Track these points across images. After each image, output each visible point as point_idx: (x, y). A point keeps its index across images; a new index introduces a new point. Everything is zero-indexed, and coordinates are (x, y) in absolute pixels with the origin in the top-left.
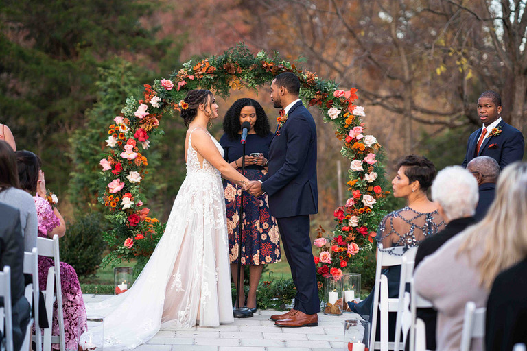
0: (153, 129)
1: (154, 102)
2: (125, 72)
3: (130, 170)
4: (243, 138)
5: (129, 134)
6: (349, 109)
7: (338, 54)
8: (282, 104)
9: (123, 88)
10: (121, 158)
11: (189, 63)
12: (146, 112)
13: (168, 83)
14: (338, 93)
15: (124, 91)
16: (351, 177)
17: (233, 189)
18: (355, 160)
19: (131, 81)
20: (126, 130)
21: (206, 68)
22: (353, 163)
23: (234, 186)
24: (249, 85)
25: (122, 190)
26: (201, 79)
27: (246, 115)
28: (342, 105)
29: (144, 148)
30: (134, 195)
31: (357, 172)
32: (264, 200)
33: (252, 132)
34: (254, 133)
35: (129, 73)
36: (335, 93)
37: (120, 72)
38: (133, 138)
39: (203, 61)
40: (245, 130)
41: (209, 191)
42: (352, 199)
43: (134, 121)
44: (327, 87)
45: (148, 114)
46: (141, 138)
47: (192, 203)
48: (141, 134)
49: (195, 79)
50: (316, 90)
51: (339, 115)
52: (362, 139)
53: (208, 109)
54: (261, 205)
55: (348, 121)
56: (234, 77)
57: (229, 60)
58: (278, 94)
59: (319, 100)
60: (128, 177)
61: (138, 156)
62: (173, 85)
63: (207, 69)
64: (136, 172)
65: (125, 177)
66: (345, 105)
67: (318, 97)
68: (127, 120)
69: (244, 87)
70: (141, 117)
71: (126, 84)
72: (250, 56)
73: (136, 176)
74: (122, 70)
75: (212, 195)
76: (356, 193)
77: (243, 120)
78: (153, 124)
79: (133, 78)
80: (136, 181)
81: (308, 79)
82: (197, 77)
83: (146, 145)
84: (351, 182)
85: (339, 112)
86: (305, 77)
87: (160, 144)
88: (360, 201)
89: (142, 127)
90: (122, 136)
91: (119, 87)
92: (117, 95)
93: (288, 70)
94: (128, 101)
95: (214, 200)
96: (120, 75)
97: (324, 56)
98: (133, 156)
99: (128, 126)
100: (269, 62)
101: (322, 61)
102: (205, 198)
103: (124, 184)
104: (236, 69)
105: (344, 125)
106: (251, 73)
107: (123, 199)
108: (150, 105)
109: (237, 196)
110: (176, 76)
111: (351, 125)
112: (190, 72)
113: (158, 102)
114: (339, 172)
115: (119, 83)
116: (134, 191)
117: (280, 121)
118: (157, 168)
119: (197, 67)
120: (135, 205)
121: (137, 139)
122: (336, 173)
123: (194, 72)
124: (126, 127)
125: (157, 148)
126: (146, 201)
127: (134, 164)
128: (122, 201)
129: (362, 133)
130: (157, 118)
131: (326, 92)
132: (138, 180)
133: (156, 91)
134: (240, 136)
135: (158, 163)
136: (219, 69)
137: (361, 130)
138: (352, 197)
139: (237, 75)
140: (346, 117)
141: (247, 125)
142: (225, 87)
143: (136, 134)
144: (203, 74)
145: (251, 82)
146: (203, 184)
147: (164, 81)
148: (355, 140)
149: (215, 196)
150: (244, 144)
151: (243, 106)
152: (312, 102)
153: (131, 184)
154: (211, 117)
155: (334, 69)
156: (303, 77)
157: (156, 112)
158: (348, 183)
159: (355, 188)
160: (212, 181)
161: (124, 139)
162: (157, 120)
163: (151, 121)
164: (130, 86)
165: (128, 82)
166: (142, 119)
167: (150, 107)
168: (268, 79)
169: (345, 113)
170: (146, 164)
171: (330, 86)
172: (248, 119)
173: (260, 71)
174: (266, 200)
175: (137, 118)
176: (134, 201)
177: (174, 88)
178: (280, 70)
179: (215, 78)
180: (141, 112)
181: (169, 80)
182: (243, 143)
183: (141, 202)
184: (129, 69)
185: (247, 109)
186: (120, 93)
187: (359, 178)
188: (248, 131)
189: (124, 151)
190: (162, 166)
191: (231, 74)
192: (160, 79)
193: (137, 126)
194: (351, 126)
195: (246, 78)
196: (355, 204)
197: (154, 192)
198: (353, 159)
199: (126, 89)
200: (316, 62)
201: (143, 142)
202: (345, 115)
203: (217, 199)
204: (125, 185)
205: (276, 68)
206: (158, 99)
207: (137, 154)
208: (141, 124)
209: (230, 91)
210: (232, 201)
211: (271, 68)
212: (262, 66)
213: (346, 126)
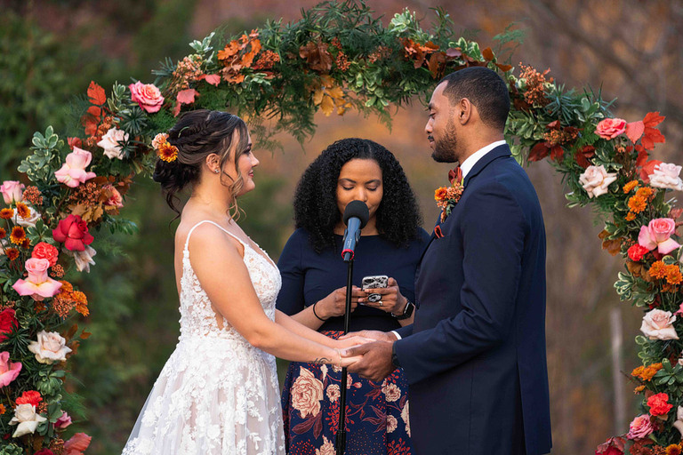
0: (105, 216)
1: (111, 142)
2: (37, 60)
3: (39, 329)
4: (349, 244)
5: (38, 230)
6: (639, 170)
7: (624, 20)
8: (457, 151)
9: (29, 104)
10: (15, 295)
11: (208, 39)
12: (87, 170)
13: (150, 94)
14: (608, 126)
15: (33, 112)
16: (644, 356)
17: (316, 382)
18: (655, 311)
19: (55, 87)
20: (32, 219)
21: (252, 56)
22: (649, 316)
23: (318, 375)
24: (369, 103)
25: (13, 384)
26: (240, 85)
27: (354, 184)
28: (620, 158)
29: (81, 267)
30: (47, 397)
31: (660, 342)
32: (398, 415)
33: (371, 231)
34: (374, 233)
35: (49, 63)
36: (599, 127)
37: (23, 60)
38: (50, 240)
39: (245, 37)
40: (353, 223)
41: (235, 390)
42: (647, 417)
43: (54, 195)
44: (580, 109)
45: (92, 175)
46: (73, 242)
47: (192, 422)
48: (73, 230)
49: (223, 84)
50: (549, 118)
51: (610, 187)
52: (674, 253)
53: (230, 169)
54: (391, 429)
55: (636, 203)
56: (328, 81)
57: (317, 36)
58: (451, 121)
59: (557, 145)
60: (35, 347)
61: (62, 290)
62: (161, 99)
63: (255, 60)
64: (56, 335)
65: (25, 347)
66: (628, 161)
67: (553, 138)
68: (36, 190)
69: (354, 110)
70: (73, 184)
71: (38, 94)
72: (372, 24)
73: (54, 345)
74: (30, 56)
75: (241, 399)
76: (658, 401)
77: (345, 196)
78: (106, 203)
79: (59, 77)
80: (56, 357)
81: (528, 88)
82: (227, 78)
83: (86, 261)
84: (644, 371)
85: (611, 178)
86: (519, 83)
87: (130, 258)
88: (668, 424)
89: (77, 210)
90: (19, 234)
91: (21, 101)
92: (13, 121)
93: (474, 64)
94: (37, 139)
95: (249, 416)
96: (23, 68)
97: (586, 24)
98: (48, 288)
99: (37, 208)
100: (422, 42)
101: (577, 37)
102: (225, 408)
103: (19, 366)
104: (333, 60)
105: (623, 214)
106: (373, 69)
107: (17, 409)
108: (98, 153)
109: (325, 402)
110: (171, 76)
111: (645, 213)
112: (210, 66)
113: (121, 144)
114: (617, 342)
115: (19, 89)
116: (47, 386)
117: (443, 200)
118: (123, 321)
119: (228, 52)
120: (49, 424)
121: (60, 244)
122: (609, 345)
123: (219, 65)
124: (32, 210)
125: (122, 268)
126: (82, 413)
127: (50, 313)
128: (13, 414)
129: (675, 237)
130: (118, 188)
131: (575, 122)
132: (61, 355)
133: (115, 113)
134: (340, 241)
135: (123, 309)
136: (287, 58)
137: (672, 229)
138: (645, 411)
139: (337, 75)
140: (631, 193)
141: (358, 209)
142: (302, 108)
143: (58, 229)
144: (244, 72)
145: (373, 95)
146: (221, 370)
147: (137, 88)
148: (655, 255)
149: (251, 404)
150: (351, 263)
151: (349, 158)
152: (538, 150)
153: (41, 366)
154: (237, 190)
155: (609, 59)
156: (512, 83)
157: (114, 172)
158: (635, 372)
159: (653, 386)
160: (245, 364)
161: (25, 243)
162: (116, 193)
163: (101, 195)
164: (51, 99)
165: (46, 88)
166: (75, 189)
167: (98, 158)
168: (420, 87)
169: (627, 181)
170: (86, 312)
171: (586, 109)
172: (360, 193)
173: (399, 66)
174: (405, 415)
175: (63, 185)
176: (48, 414)
177: (166, 107)
178: (451, 63)
179: (277, 84)
180: (74, 170)
181: (152, 87)
182: (346, 258)
183: (66, 417)
184: (52, 51)
185: (359, 168)
186: (22, 116)
187: (666, 361)
188: (362, 227)
189: (23, 275)
190: (138, 316)
191: (319, 73)
192: (129, 82)
193: (63, 207)
194: (645, 217)
195: (359, 84)
196: (655, 433)
197: (111, 388)
198: (649, 307)
199: (41, 107)
200: (562, 40)
201: (79, 251)
202: (627, 188)
203: (255, 412)
204: (24, 369)
205: (441, 59)
206: (120, 135)
207: (58, 284)
208: (74, 202)
209: (318, 117)
210: (309, 416)
211: (428, 56)
212: (403, 52)
213: (630, 217)
